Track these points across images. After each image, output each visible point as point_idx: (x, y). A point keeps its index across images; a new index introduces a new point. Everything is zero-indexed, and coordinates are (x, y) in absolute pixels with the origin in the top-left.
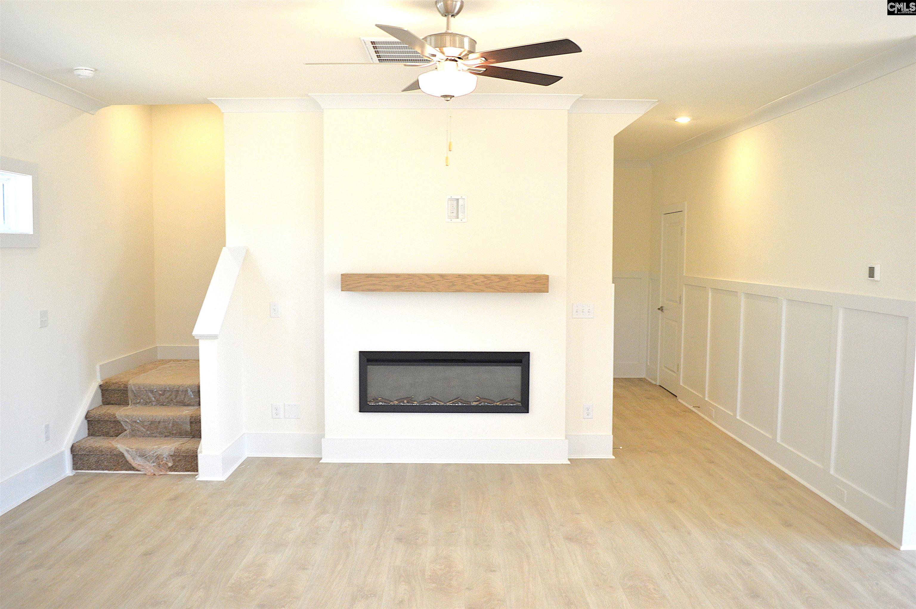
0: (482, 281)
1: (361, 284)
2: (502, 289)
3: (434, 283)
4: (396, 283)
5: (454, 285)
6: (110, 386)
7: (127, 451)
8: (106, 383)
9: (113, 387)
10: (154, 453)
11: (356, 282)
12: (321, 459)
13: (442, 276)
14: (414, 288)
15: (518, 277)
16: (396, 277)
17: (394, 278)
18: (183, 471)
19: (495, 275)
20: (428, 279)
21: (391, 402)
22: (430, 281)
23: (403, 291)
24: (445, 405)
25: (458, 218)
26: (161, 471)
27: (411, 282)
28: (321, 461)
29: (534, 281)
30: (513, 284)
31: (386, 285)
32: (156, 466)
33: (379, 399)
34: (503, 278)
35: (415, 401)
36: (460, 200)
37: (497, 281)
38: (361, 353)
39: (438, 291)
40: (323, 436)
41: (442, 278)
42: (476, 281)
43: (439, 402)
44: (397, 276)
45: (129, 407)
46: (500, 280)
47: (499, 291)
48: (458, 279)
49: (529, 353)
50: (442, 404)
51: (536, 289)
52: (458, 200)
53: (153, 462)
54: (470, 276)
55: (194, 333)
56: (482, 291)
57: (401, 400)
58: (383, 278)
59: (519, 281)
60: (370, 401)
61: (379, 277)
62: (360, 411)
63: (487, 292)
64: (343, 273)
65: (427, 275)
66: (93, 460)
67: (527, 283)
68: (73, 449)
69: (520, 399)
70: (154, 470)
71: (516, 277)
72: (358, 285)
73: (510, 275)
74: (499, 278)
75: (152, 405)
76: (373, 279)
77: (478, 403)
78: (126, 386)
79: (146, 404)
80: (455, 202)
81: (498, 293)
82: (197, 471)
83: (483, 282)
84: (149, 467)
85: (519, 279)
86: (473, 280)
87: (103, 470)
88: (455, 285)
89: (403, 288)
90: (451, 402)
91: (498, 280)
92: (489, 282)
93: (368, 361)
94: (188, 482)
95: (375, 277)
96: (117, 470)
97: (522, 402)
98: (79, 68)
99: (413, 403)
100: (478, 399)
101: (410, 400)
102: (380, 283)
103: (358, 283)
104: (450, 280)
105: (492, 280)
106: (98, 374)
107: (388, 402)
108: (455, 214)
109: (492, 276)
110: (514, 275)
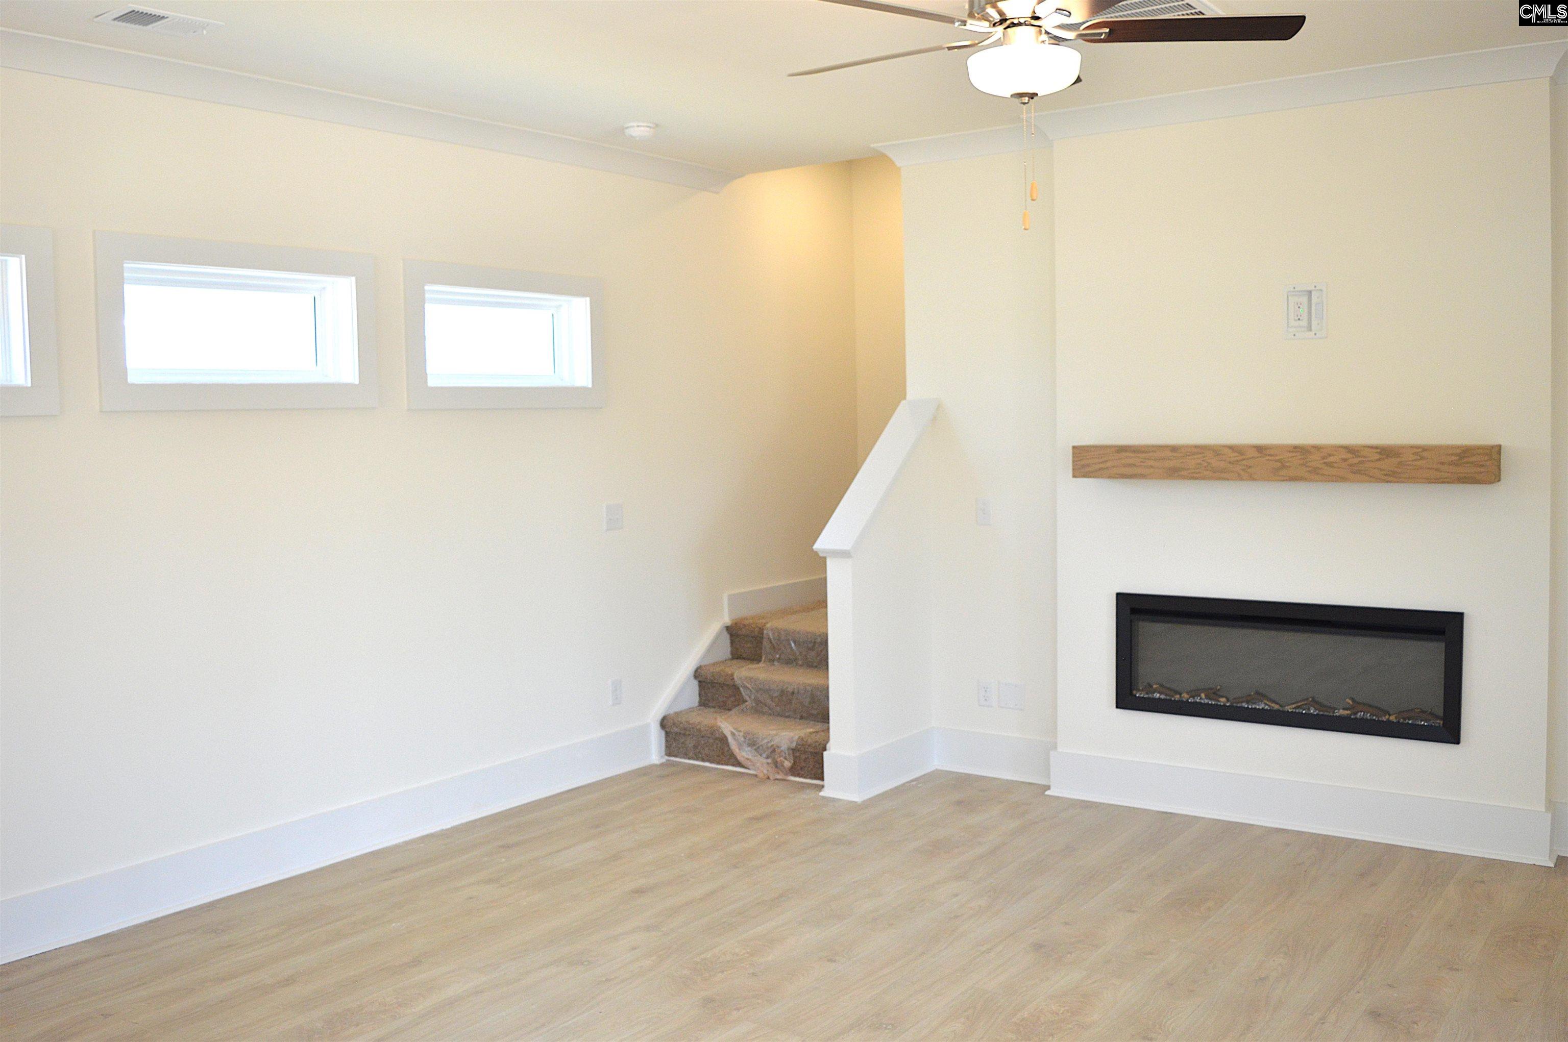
0: (1342, 459)
1: (1109, 464)
2: (1386, 475)
3: (1244, 462)
4: (1171, 464)
5: (1283, 467)
6: (740, 629)
7: (733, 734)
8: (736, 623)
9: (744, 631)
10: (768, 742)
11: (1097, 460)
12: (1048, 788)
13: (1260, 449)
14: (1205, 473)
15: (1420, 450)
16: (1172, 451)
17: (1168, 453)
18: (811, 778)
19: (1372, 447)
20: (1233, 455)
21: (1177, 692)
22: (1237, 458)
23: (1184, 477)
24: (1281, 709)
25: (1311, 330)
26: (778, 773)
27: (1199, 461)
28: (1047, 793)
29: (1454, 458)
30: (1408, 465)
31: (1152, 467)
32: (771, 763)
33: (1155, 686)
34: (1386, 452)
35: (1222, 697)
36: (1313, 293)
37: (1375, 458)
38: (1119, 596)
39: (1252, 478)
40: (1055, 747)
41: (1261, 453)
42: (1331, 459)
43: (1270, 704)
44: (1174, 449)
45: (761, 665)
46: (1381, 457)
47: (1379, 480)
48: (1294, 454)
49: (1461, 615)
50: (1276, 707)
51: (1462, 475)
52: (1310, 292)
53: (767, 758)
54: (1317, 448)
55: (817, 546)
56: (1343, 479)
57: (1195, 693)
58: (1146, 452)
59: (1422, 458)
60: (1138, 690)
61: (1143, 452)
62: (1117, 707)
63: (1354, 481)
64: (1076, 444)
65: (1232, 448)
66: (690, 743)
67: (1442, 463)
68: (664, 723)
69: (1440, 712)
70: (768, 770)
71: (1417, 451)
72: (1101, 466)
73: (1403, 447)
74: (1380, 453)
75: (797, 664)
76: (1131, 455)
77: (1349, 712)
78: (761, 631)
79: (787, 663)
80: (1305, 300)
81: (1381, 485)
82: (822, 779)
83: (1345, 460)
84: (760, 765)
85: (1425, 454)
86: (1324, 458)
87: (703, 760)
88: (1288, 466)
89: (1184, 473)
90: (1294, 706)
91: (1378, 457)
92: (1356, 460)
93: (1134, 611)
94: (809, 795)
95: (1134, 451)
96: (722, 764)
97: (1444, 718)
98: (631, 124)
99: (1219, 701)
100: (1349, 703)
101: (1214, 693)
102: (1142, 462)
103: (1102, 463)
104: (1277, 458)
105: (1364, 457)
106: (726, 609)
107: (1172, 693)
108: (1304, 323)
109: (1366, 449)
110: (1412, 447)
